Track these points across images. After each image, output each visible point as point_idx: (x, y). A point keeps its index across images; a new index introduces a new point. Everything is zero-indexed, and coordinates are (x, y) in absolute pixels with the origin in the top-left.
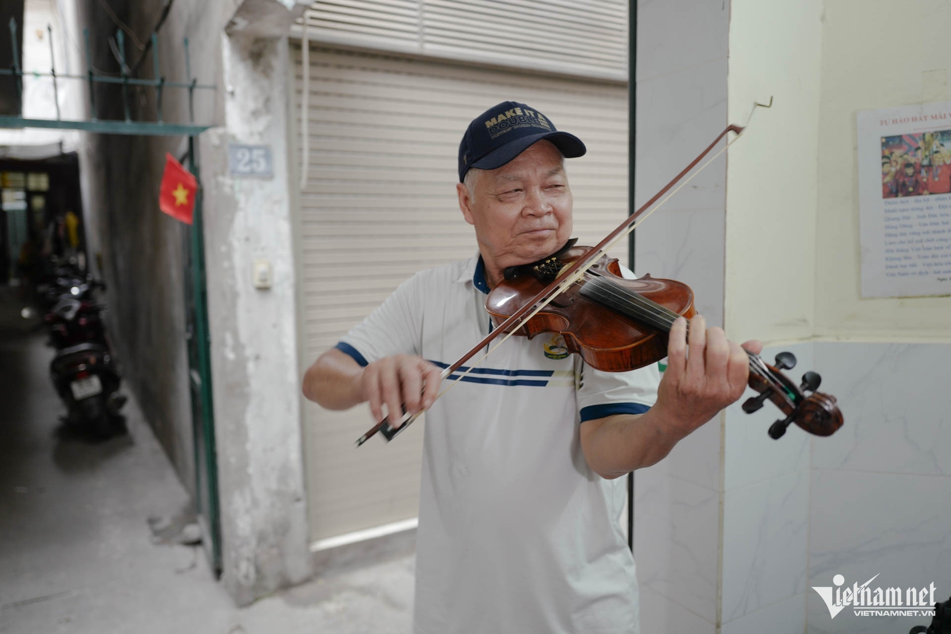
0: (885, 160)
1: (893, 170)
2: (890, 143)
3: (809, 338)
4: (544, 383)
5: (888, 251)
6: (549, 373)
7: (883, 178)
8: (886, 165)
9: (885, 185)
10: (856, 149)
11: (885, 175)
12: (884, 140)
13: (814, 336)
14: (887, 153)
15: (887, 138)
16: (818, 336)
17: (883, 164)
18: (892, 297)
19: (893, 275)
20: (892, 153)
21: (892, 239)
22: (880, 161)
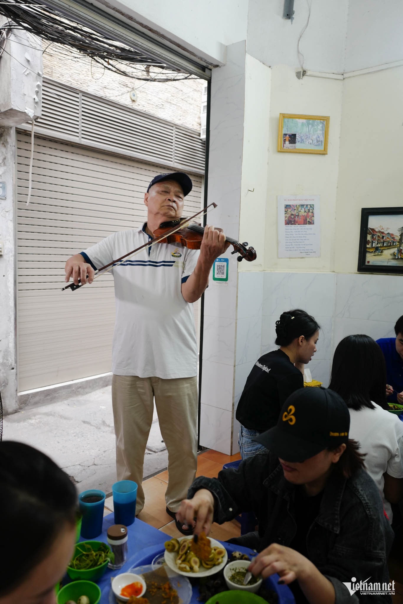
0: (286, 212)
1: (288, 216)
2: (287, 207)
3: (262, 271)
4: (172, 265)
5: (286, 242)
6: (174, 262)
7: (285, 218)
8: (286, 214)
9: (285, 221)
10: (277, 208)
11: (286, 217)
12: (285, 206)
13: (264, 270)
14: (286, 210)
15: (286, 205)
16: (265, 271)
17: (285, 214)
18: (288, 258)
19: (288, 250)
20: (288, 210)
21: (287, 238)
22: (284, 213)
